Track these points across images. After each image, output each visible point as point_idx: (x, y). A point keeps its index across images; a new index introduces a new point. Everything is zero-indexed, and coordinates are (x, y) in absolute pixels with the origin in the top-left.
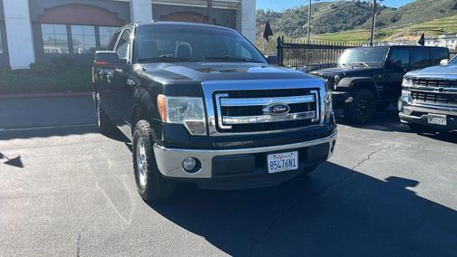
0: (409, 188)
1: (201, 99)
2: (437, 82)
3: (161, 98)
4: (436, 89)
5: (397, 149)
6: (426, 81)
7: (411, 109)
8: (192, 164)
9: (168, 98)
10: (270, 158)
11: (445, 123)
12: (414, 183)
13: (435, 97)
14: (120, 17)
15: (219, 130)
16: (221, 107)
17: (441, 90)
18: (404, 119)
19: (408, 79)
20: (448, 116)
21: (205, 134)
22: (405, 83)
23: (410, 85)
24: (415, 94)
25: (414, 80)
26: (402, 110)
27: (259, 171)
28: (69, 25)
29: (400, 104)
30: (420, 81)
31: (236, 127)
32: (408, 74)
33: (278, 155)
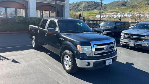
0: (132, 66)
1: (90, 47)
2: (131, 35)
3: (78, 46)
4: (131, 37)
5: (123, 53)
6: (128, 34)
7: (124, 41)
8: (87, 64)
9: (81, 46)
10: (107, 62)
11: (134, 46)
12: (133, 64)
13: (131, 39)
14: (25, 6)
15: (95, 55)
16: (95, 49)
17: (133, 37)
18: (121, 44)
19: (123, 33)
20: (135, 44)
21: (91, 56)
22: (122, 34)
23: (124, 35)
24: (125, 38)
25: (125, 34)
26: (121, 41)
27: (104, 65)
28: (6, 8)
29: (121, 40)
30: (126, 34)
31: (99, 54)
32: (123, 32)
33: (108, 60)
